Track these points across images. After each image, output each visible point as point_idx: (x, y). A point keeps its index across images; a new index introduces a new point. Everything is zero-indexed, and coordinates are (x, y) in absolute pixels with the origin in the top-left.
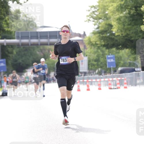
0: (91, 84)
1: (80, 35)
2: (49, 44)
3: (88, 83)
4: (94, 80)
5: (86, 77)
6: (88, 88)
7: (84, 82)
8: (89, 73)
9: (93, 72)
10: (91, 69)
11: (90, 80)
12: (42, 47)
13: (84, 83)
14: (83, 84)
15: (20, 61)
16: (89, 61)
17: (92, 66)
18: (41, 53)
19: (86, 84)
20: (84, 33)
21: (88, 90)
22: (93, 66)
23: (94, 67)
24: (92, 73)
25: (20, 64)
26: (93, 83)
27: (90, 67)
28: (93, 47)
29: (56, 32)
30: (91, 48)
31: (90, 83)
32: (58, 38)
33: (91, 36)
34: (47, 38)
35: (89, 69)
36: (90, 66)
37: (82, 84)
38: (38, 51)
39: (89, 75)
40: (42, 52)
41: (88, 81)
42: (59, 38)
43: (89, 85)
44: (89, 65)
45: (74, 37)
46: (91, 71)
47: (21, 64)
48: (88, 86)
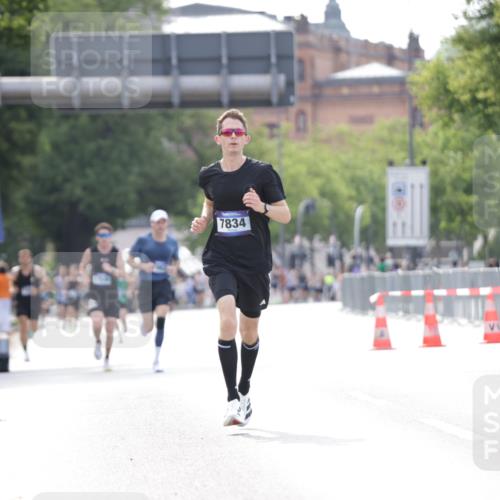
0: (449, 312)
1: (389, 55)
2: (225, 100)
3: (430, 308)
4: (463, 292)
5: (419, 272)
6: (429, 334)
7: (407, 299)
8: (439, 253)
9: (459, 251)
10: (448, 235)
11: (440, 292)
12: (187, 118)
13: (411, 307)
14: (407, 312)
15: (75, 190)
16: (437, 191)
17: (450, 219)
18: (184, 147)
19: (419, 310)
20: (413, 39)
21: (433, 341)
22: (458, 219)
23: (464, 221)
24: (453, 256)
25: (73, 205)
26: (459, 307)
27: (443, 224)
28: (456, 117)
29: (264, 36)
30: (446, 125)
31: (441, 306)
32: (274, 70)
33: (451, 59)
34: (216, 72)
35: (434, 230)
36: (443, 215)
37: (401, 313)
38: (171, 138)
39: (438, 265)
40: (189, 143)
41: (429, 297)
42: (280, 71)
43: (438, 318)
44: (434, 210)
45: (358, 64)
46: (444, 243)
47: (82, 207)
48: (431, 322)
